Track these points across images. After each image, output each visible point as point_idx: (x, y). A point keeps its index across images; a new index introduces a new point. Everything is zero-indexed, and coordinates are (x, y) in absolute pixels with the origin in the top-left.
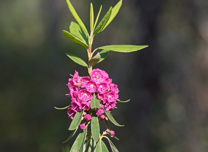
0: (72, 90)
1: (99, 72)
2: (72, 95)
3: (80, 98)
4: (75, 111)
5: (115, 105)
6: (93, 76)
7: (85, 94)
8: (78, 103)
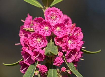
0: (22, 37)
1: (56, 11)
2: (22, 43)
3: (31, 45)
4: (28, 64)
5: (80, 56)
6: (49, 16)
7: (39, 40)
8: (30, 52)
